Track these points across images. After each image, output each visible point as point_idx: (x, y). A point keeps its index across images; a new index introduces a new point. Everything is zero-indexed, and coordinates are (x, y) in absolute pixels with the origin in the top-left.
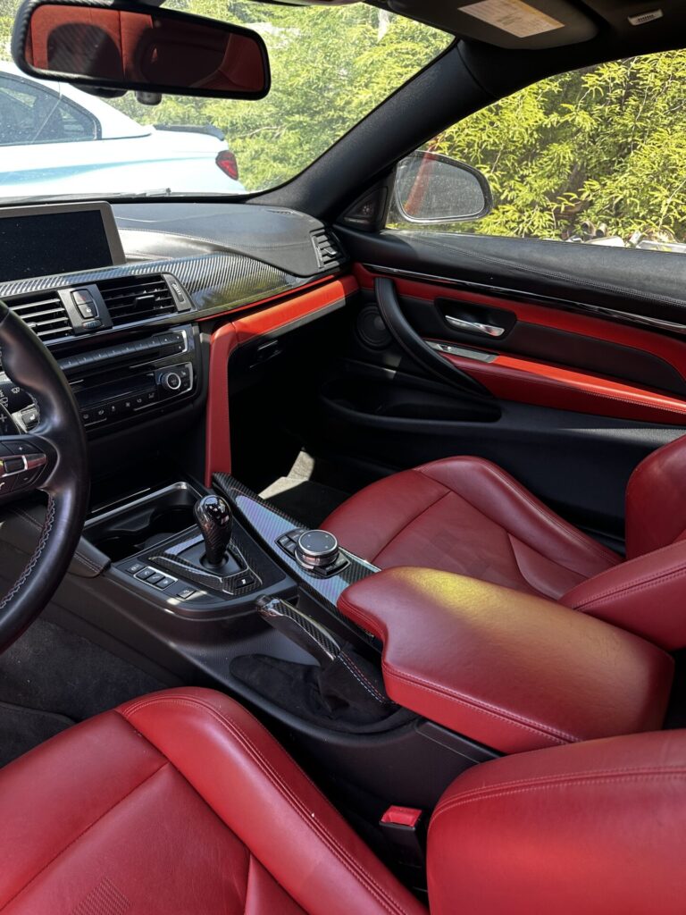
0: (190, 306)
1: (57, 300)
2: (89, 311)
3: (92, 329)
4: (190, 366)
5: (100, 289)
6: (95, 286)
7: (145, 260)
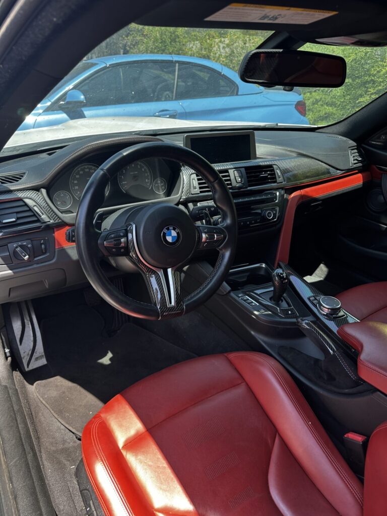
0: (283, 181)
1: (227, 174)
2: (240, 179)
3: (239, 188)
4: (278, 209)
5: (245, 170)
6: (244, 169)
7: (265, 158)
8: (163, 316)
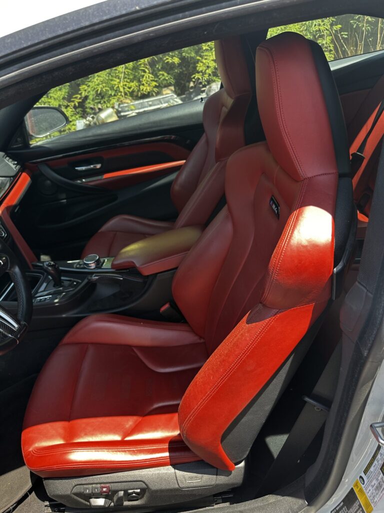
8: (18, 339)
